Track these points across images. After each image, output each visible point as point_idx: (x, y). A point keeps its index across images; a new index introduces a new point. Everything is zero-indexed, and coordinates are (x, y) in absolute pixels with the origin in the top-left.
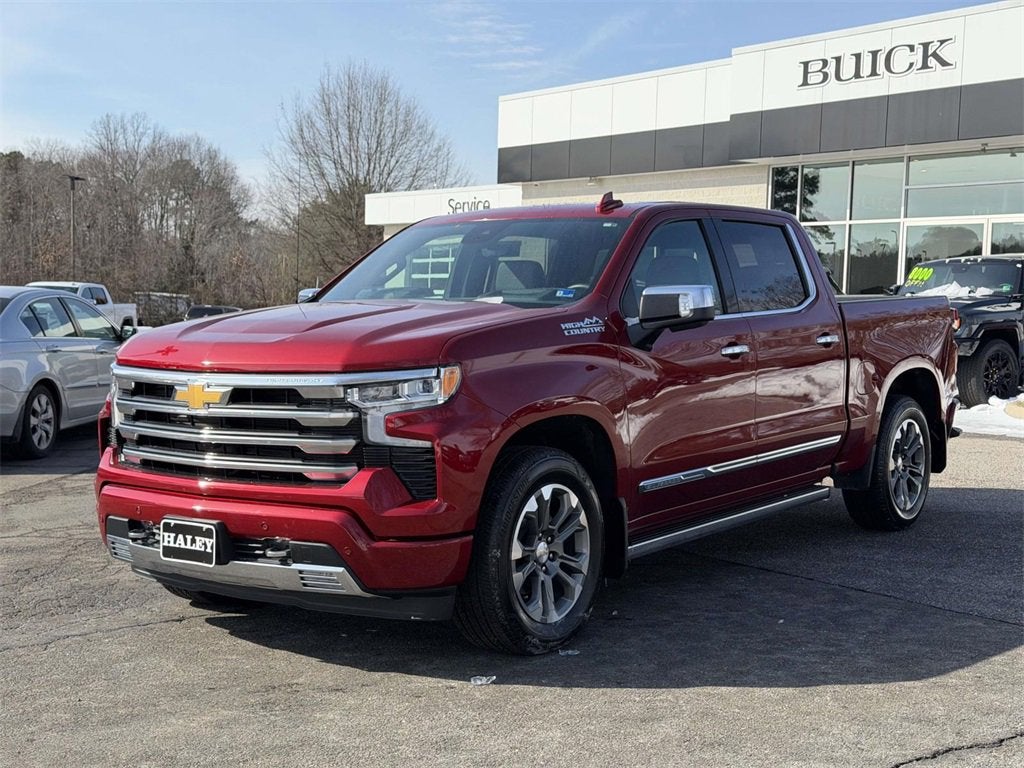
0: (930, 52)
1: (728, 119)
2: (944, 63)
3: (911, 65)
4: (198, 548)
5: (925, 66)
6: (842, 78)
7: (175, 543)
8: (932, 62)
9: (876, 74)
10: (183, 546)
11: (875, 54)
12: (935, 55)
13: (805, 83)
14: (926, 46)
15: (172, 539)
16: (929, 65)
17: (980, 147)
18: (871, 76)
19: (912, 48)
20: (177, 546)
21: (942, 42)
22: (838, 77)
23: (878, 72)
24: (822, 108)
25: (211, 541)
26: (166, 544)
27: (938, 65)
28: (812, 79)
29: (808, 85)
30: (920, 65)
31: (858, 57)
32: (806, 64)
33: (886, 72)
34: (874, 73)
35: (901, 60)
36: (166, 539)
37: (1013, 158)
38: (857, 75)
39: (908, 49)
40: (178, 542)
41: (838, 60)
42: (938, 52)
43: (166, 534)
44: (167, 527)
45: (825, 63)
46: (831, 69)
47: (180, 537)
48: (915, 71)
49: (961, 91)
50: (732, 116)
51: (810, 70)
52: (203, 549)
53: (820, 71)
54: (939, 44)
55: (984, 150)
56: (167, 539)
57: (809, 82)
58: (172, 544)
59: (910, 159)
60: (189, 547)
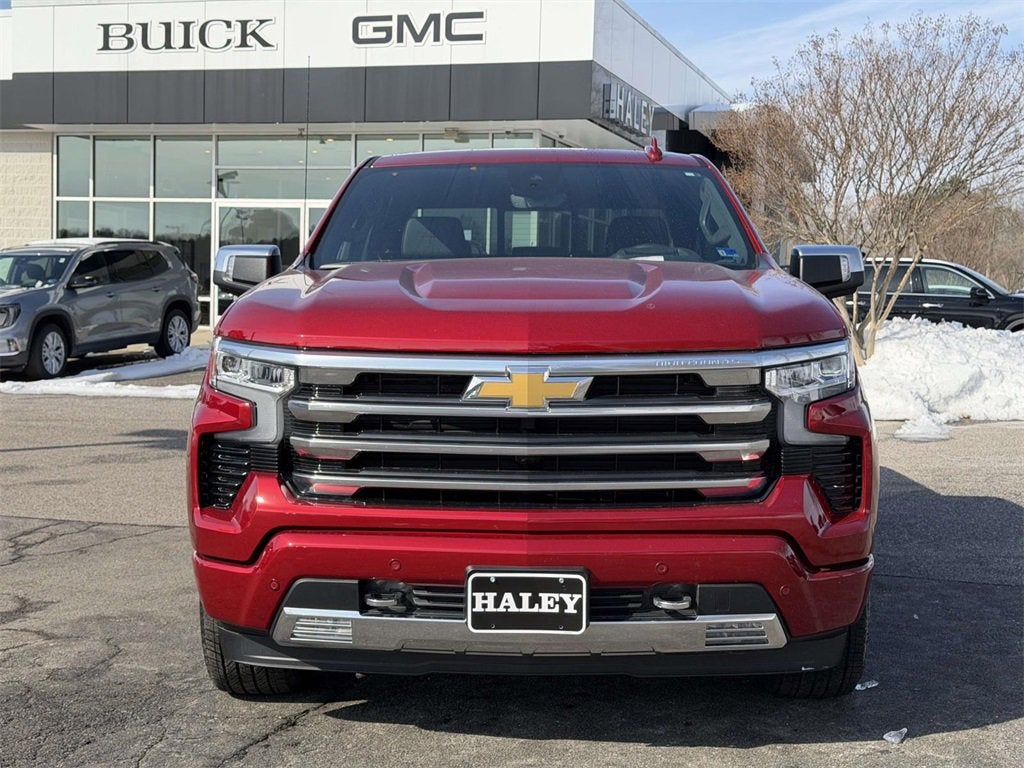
0: (249, 31)
1: (10, 78)
2: (265, 44)
3: (229, 41)
4: (545, 609)
5: (244, 44)
6: (150, 46)
7: (497, 605)
8: (251, 40)
9: (189, 47)
10: (513, 609)
11: (187, 25)
12: (254, 34)
13: (106, 47)
14: (244, 24)
15: (490, 601)
16: (248, 43)
17: (298, 133)
18: (183, 47)
19: (228, 24)
20: (501, 609)
21: (262, 22)
22: (145, 45)
23: (191, 45)
24: (128, 77)
25: (577, 597)
26: (479, 608)
27: (259, 45)
28: (113, 43)
29: (109, 49)
30: (238, 42)
31: (168, 26)
32: (106, 27)
33: (201, 45)
34: (187, 45)
35: (217, 35)
36: (479, 602)
37: (323, 145)
38: (168, 45)
39: (225, 25)
40: (503, 604)
41: (145, 27)
42: (257, 31)
43: (479, 596)
44: (481, 585)
45: (129, 29)
46: (137, 35)
47: (508, 596)
48: (233, 48)
49: (284, 73)
50: (14, 75)
51: (110, 34)
52: (556, 610)
53: (123, 36)
54: (258, 23)
55: (301, 135)
56: (483, 602)
57: (111, 46)
58: (491, 608)
59: (219, 138)
60: (525, 608)
